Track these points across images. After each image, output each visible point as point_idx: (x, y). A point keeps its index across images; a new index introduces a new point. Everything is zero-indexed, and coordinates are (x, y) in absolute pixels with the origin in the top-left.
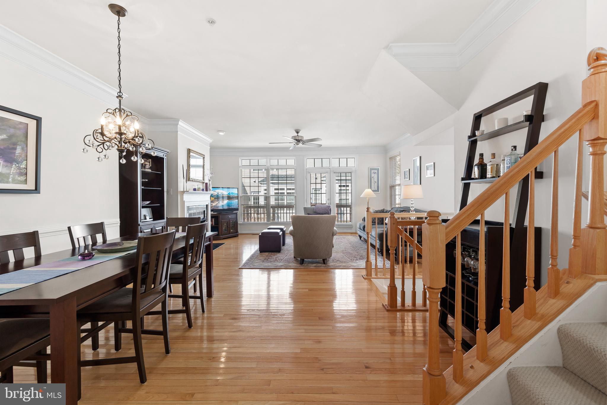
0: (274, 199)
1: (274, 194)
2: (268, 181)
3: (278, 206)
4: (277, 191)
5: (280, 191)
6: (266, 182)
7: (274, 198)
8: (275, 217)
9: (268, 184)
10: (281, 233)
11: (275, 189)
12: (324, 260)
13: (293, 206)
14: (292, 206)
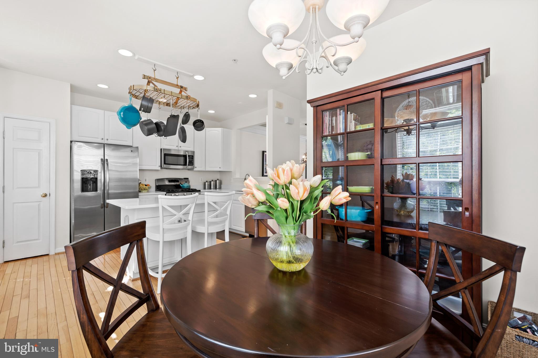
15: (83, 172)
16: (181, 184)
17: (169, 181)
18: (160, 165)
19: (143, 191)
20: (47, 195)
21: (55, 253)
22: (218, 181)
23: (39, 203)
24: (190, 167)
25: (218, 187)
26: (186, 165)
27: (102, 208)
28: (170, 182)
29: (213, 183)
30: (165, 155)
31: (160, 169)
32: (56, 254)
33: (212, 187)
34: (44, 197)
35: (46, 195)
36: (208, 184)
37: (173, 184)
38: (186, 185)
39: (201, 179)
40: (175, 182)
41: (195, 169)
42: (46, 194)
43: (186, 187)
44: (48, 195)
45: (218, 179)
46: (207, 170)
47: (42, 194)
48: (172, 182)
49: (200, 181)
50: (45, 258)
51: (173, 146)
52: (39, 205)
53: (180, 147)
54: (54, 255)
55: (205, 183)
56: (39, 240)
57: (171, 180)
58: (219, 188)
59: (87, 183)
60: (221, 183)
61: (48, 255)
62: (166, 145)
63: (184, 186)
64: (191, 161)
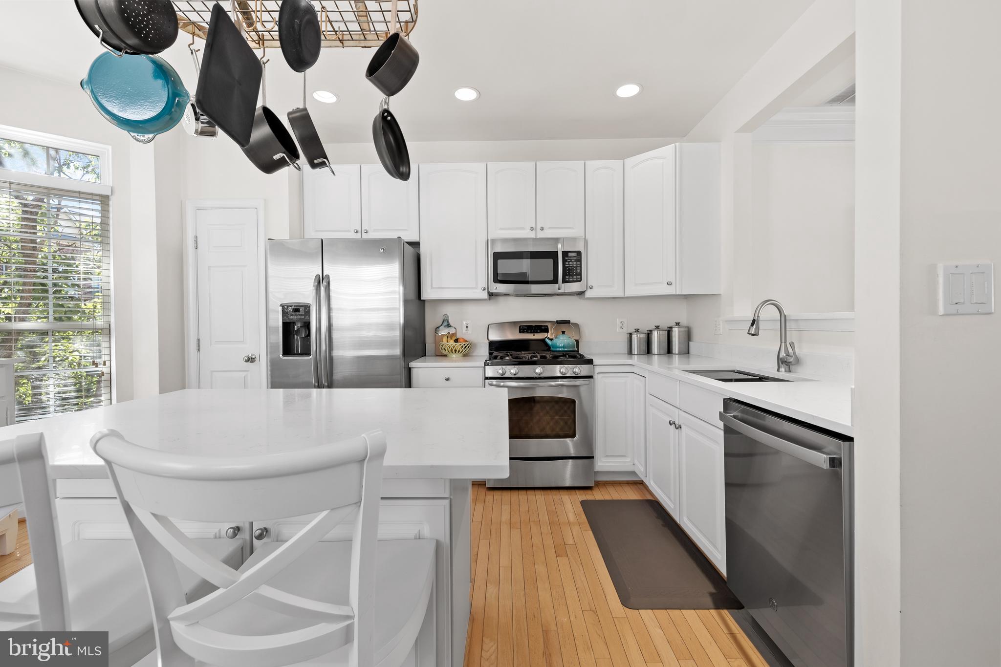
15: (284, 308)
16: (550, 338)
17: (521, 330)
19: (454, 356)
22: (676, 331)
23: (245, 373)
24: (574, 287)
25: (676, 348)
26: (557, 282)
28: (523, 332)
29: (659, 337)
30: (497, 256)
31: (487, 297)
33: (655, 348)
36: (639, 340)
37: (529, 337)
38: (561, 341)
39: (622, 323)
40: (537, 333)
41: (590, 294)
43: (563, 347)
44: (256, 358)
45: (678, 324)
46: (628, 293)
48: (528, 332)
49: (618, 330)
51: (523, 229)
52: (245, 377)
53: (542, 229)
55: (631, 335)
57: (526, 326)
58: (680, 350)
60: (688, 336)
62: (501, 229)
63: (558, 344)
64: (576, 267)
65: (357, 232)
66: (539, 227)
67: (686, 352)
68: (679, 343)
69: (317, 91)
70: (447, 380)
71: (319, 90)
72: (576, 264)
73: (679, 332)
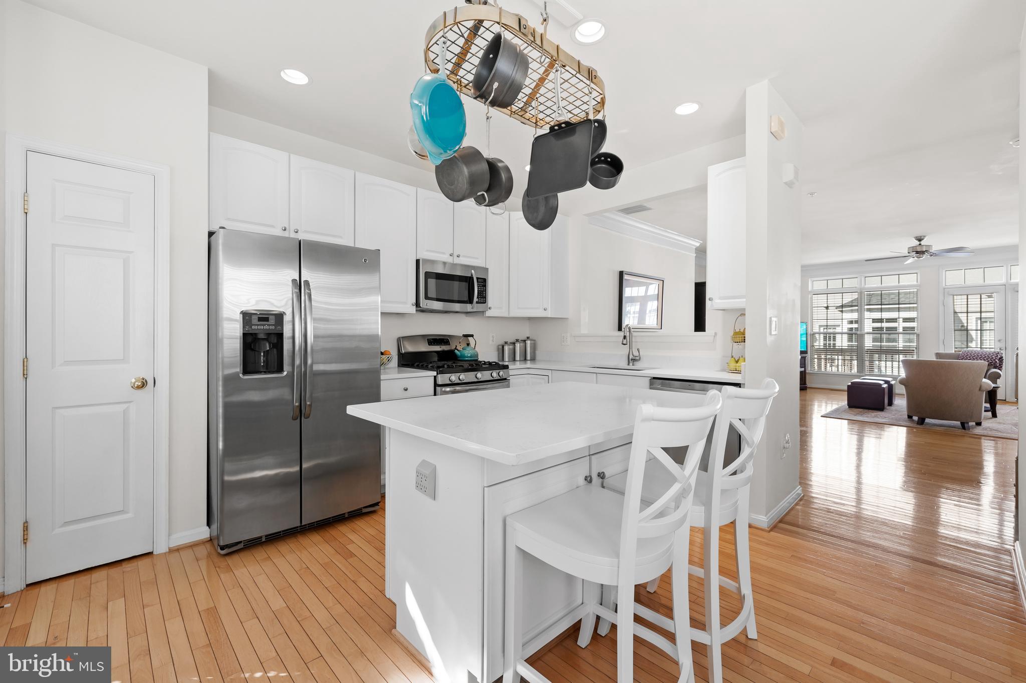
0: (871, 339)
1: (871, 331)
2: (861, 306)
3: (881, 349)
4: (878, 325)
5: (885, 325)
6: (857, 308)
7: (871, 337)
8: (873, 366)
9: (861, 311)
10: (885, 386)
11: (875, 321)
12: (963, 424)
13: (913, 350)
14: (911, 350)
15: (247, 316)
16: (457, 350)
17: (428, 343)
18: (414, 301)
20: (146, 381)
21: (169, 550)
22: (528, 342)
23: (125, 406)
24: (480, 307)
25: (529, 357)
26: (471, 303)
27: (294, 419)
28: (431, 345)
29: (520, 348)
30: (428, 275)
31: (415, 312)
32: (172, 551)
33: (518, 358)
34: (139, 388)
35: (144, 384)
36: (509, 349)
37: (437, 348)
38: (467, 353)
39: (493, 337)
40: (442, 345)
41: (489, 313)
42: (143, 379)
43: (470, 357)
44: (151, 382)
45: (529, 338)
46: (512, 315)
47: (133, 380)
48: (434, 345)
49: (491, 342)
50: (141, 563)
51: (444, 253)
52: (125, 412)
53: (458, 256)
54: (165, 553)
55: (503, 347)
56: (128, 513)
57: (433, 339)
58: (531, 357)
59: (257, 349)
60: (534, 347)
61: (150, 554)
62: (427, 251)
63: (466, 355)
64: (483, 291)
65: (285, 230)
66: (455, 255)
67: (533, 359)
68: (530, 353)
69: (286, 69)
70: (406, 390)
71: (288, 69)
72: (483, 289)
73: (531, 344)
